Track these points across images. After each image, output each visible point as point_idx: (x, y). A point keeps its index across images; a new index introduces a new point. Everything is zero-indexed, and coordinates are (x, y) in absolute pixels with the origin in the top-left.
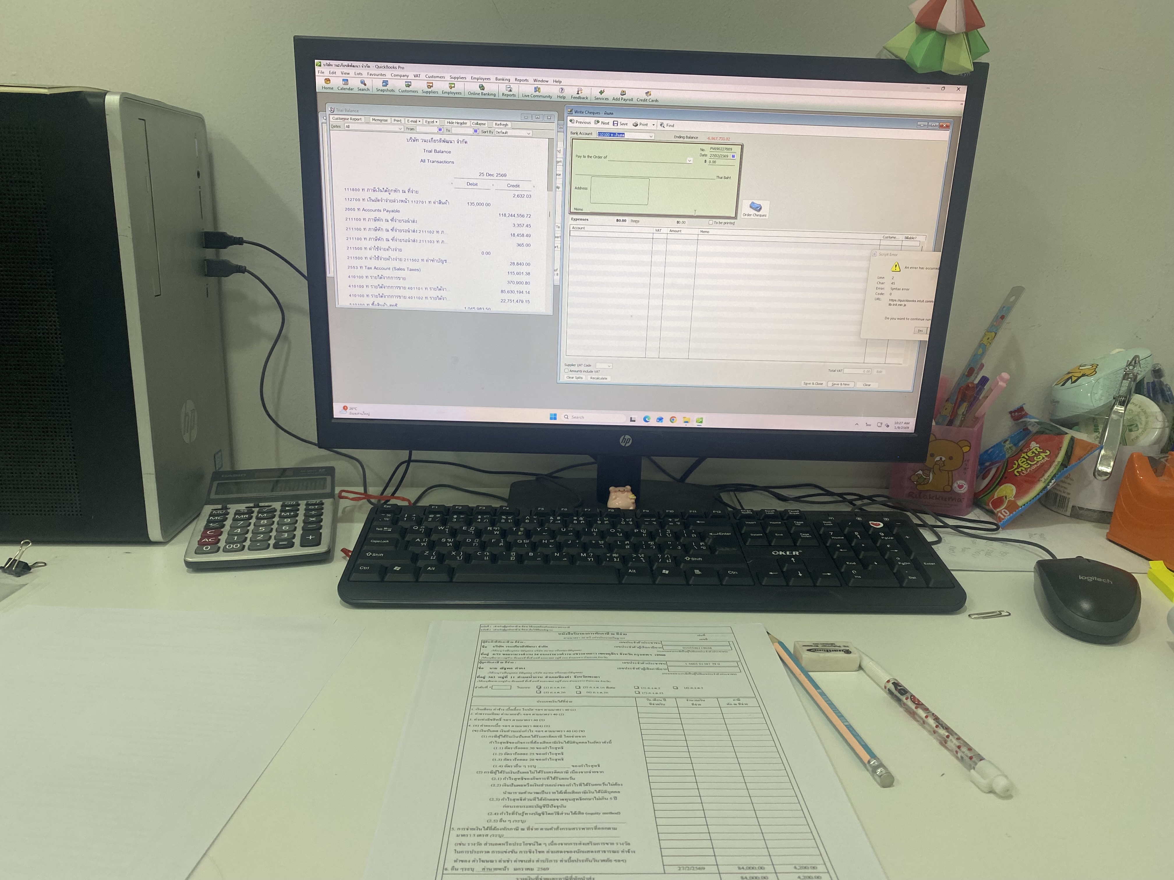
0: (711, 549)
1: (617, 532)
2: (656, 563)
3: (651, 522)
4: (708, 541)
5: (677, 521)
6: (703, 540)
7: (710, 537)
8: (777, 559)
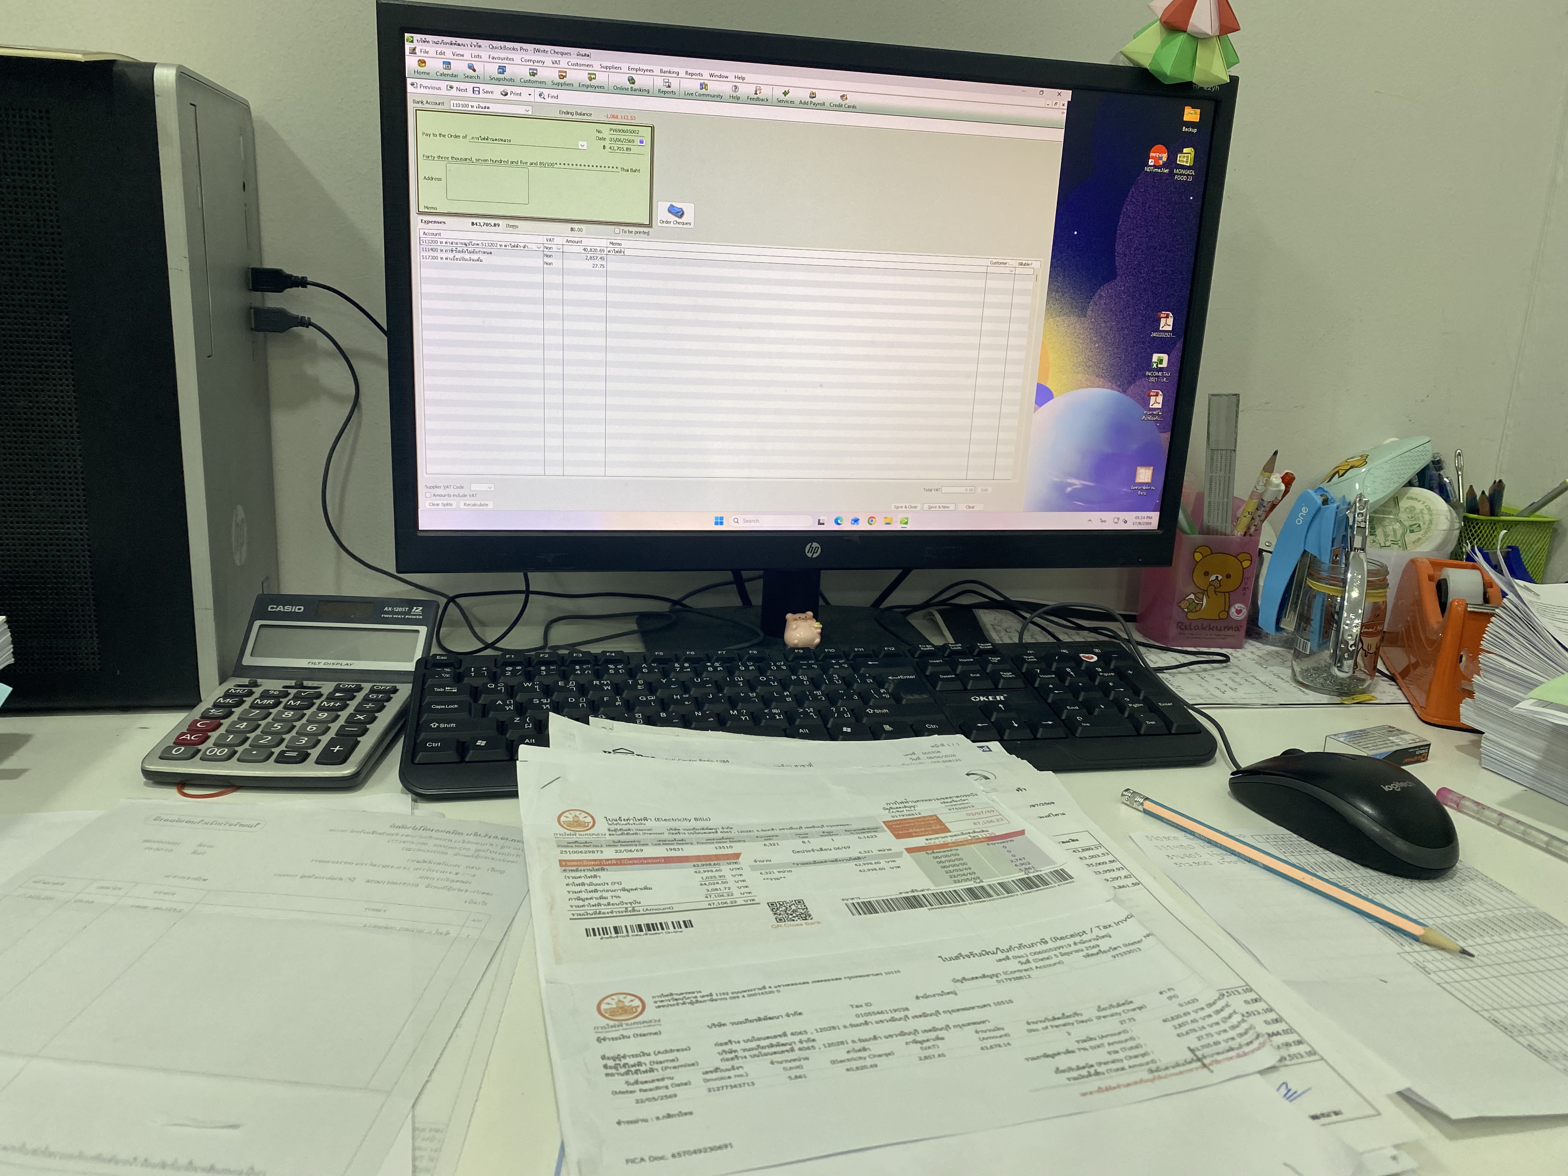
0: (896, 697)
1: (768, 680)
2: (832, 719)
3: (809, 666)
4: (889, 686)
5: (843, 663)
6: (881, 686)
7: (890, 681)
8: (980, 708)
